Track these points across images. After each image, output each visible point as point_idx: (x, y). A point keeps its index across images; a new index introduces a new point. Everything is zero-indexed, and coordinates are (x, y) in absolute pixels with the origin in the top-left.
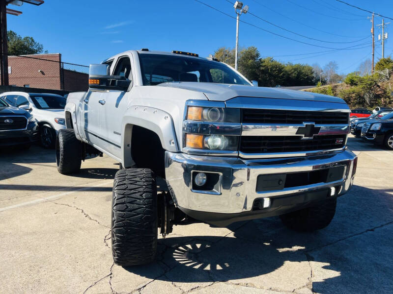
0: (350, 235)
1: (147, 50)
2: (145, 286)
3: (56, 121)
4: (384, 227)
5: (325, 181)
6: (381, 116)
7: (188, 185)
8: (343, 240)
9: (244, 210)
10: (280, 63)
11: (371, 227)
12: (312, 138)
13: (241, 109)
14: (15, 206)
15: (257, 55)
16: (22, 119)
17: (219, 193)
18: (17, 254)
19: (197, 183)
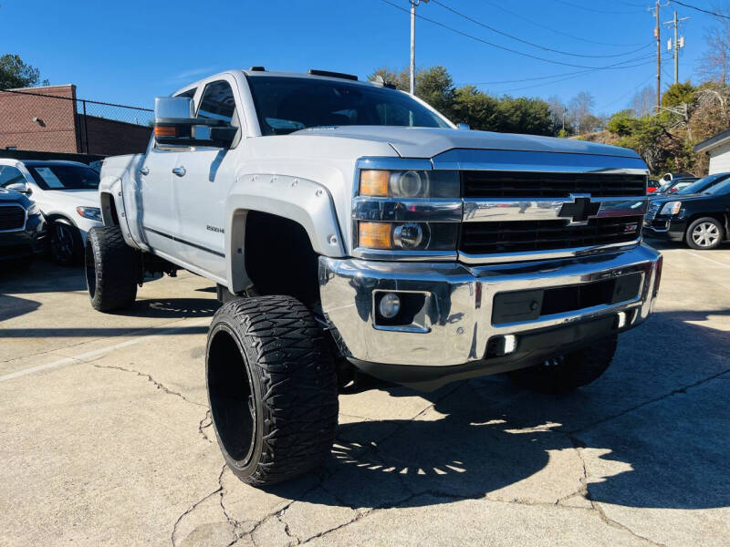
0: (644, 401)
1: (261, 69)
2: (287, 507)
3: (79, 212)
4: (702, 386)
5: (609, 302)
6: (676, 190)
7: (365, 318)
8: (633, 409)
9: (472, 359)
10: (489, 95)
11: (680, 385)
12: (585, 223)
13: (460, 171)
14: (19, 374)
15: (447, 83)
16: (15, 210)
17: (426, 329)
18: (38, 461)
19: (384, 313)
